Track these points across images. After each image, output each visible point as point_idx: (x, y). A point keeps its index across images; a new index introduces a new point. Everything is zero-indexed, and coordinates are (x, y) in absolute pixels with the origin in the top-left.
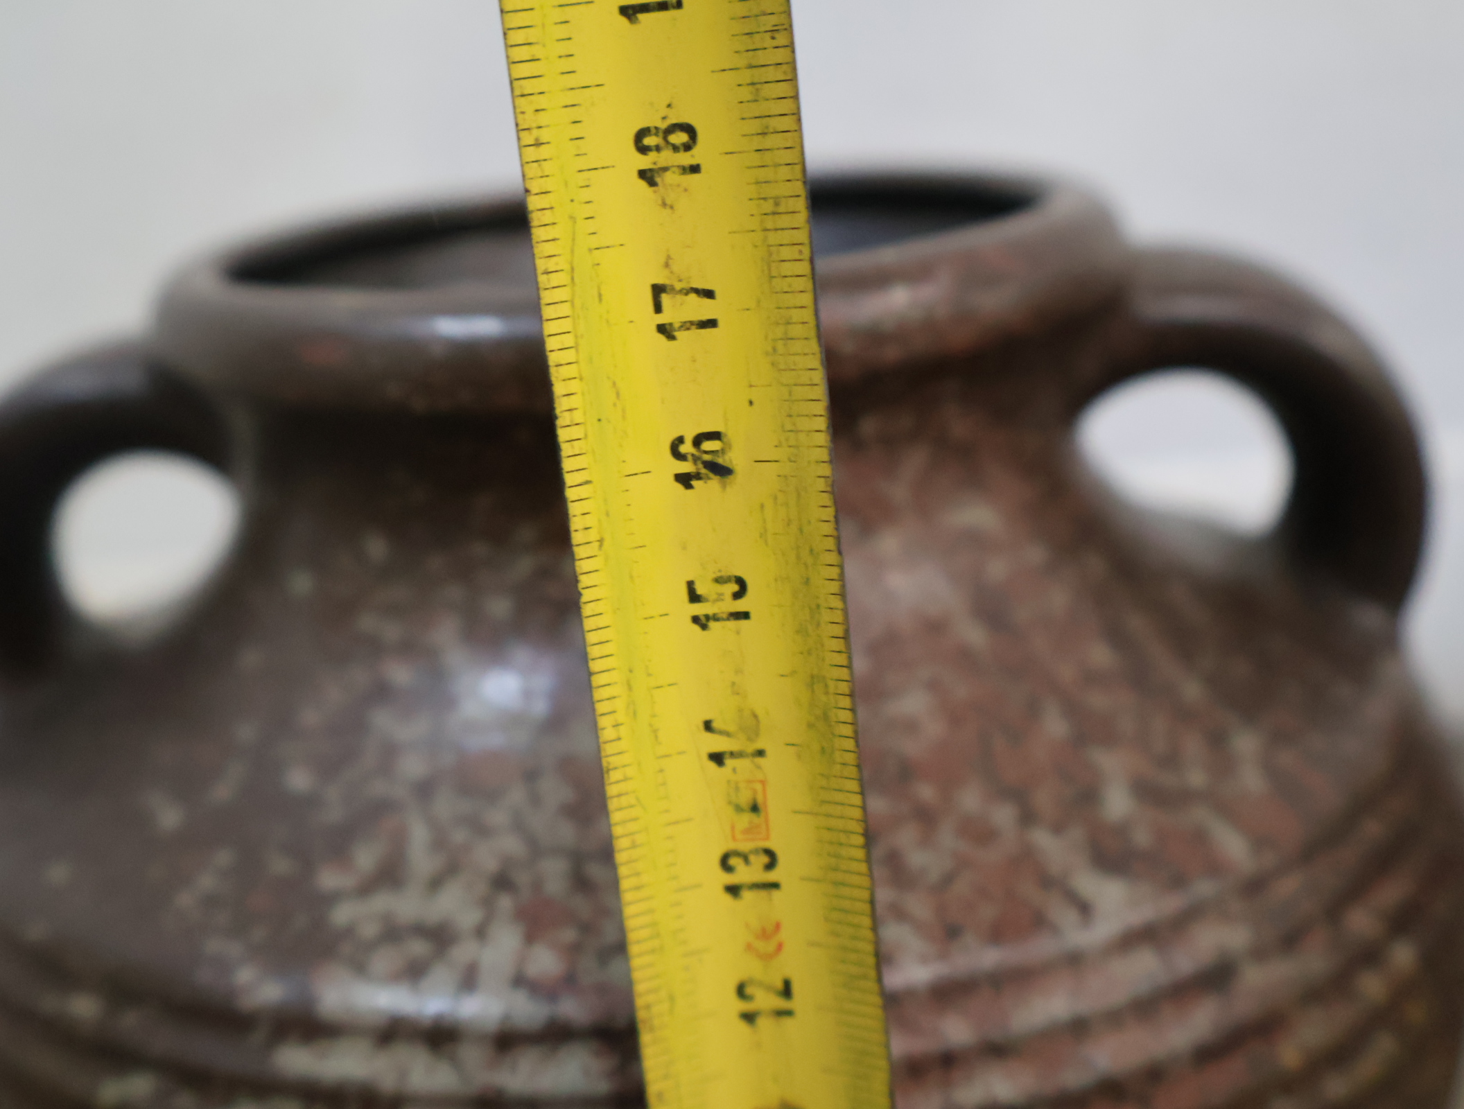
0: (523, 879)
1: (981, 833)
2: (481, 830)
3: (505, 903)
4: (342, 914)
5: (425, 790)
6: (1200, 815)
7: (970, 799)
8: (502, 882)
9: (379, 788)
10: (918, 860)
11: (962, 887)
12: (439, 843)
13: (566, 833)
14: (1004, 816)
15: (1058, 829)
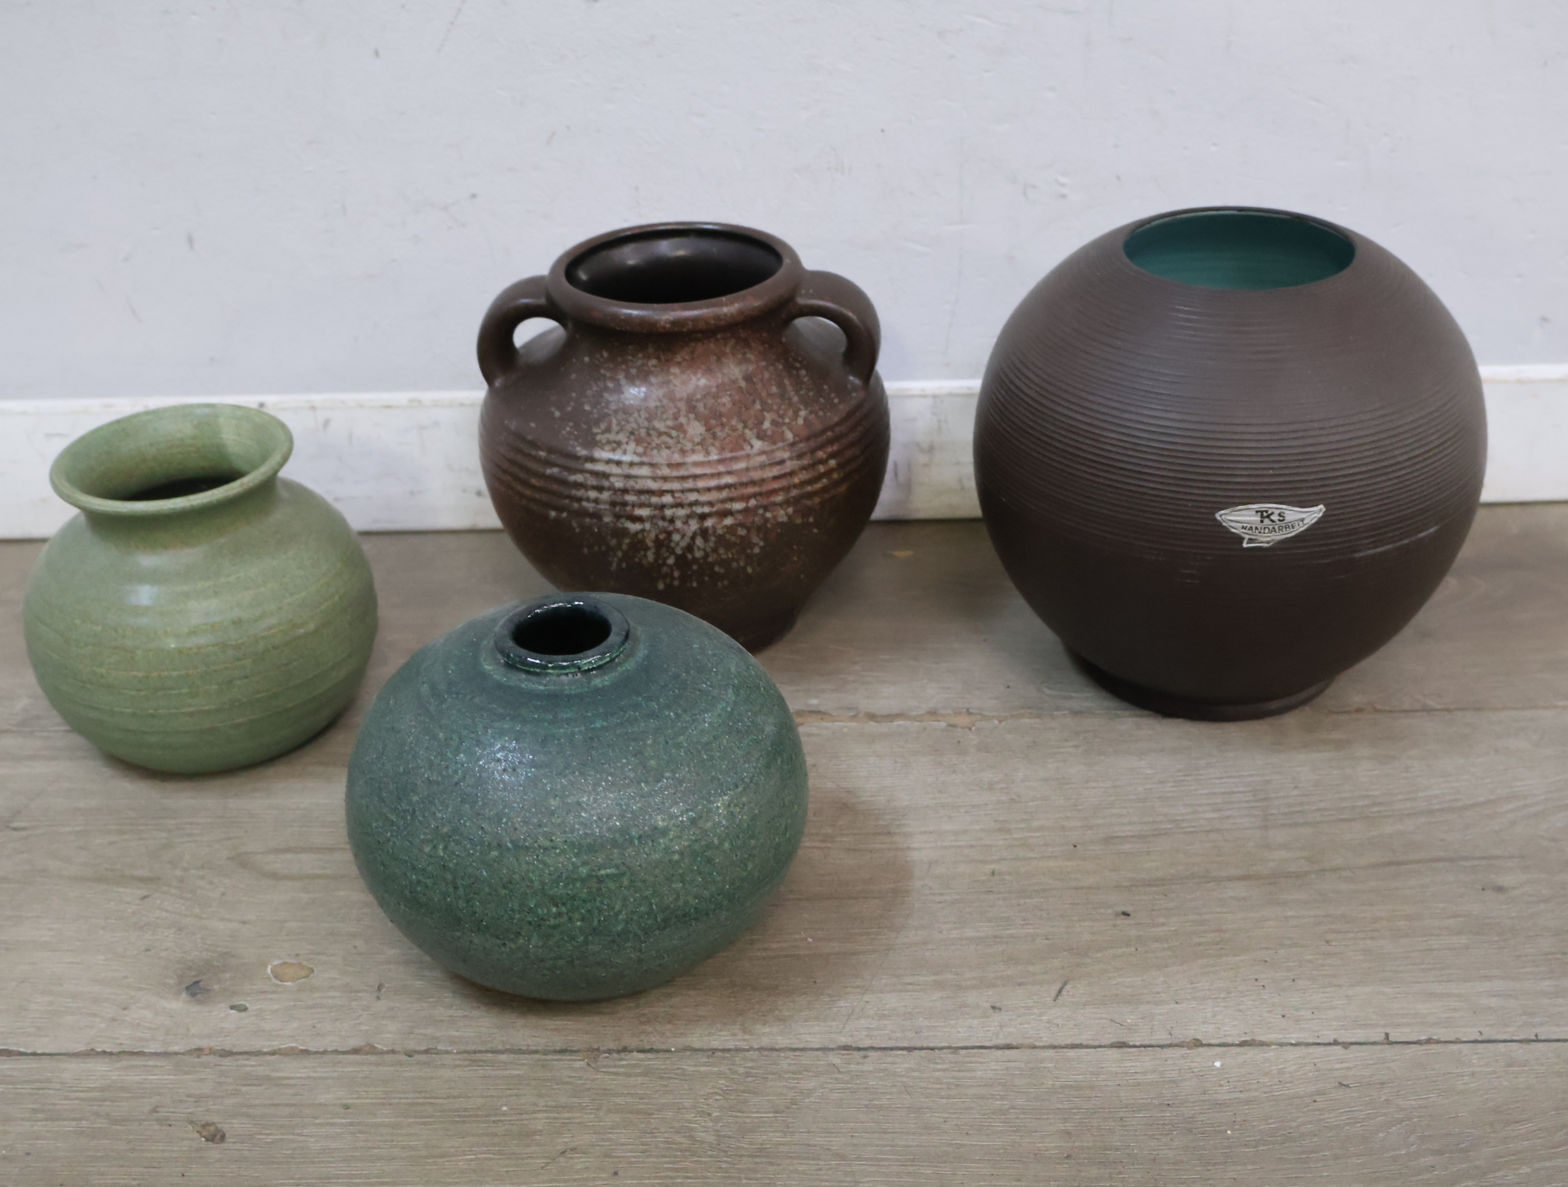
0: (636, 432)
1: (734, 429)
2: (628, 422)
3: (632, 437)
4: (598, 438)
5: (616, 412)
6: (785, 428)
7: (734, 422)
8: (632, 433)
9: (606, 411)
10: (719, 434)
11: (727, 441)
12: (619, 424)
13: (646, 424)
14: (740, 426)
15: (751, 430)
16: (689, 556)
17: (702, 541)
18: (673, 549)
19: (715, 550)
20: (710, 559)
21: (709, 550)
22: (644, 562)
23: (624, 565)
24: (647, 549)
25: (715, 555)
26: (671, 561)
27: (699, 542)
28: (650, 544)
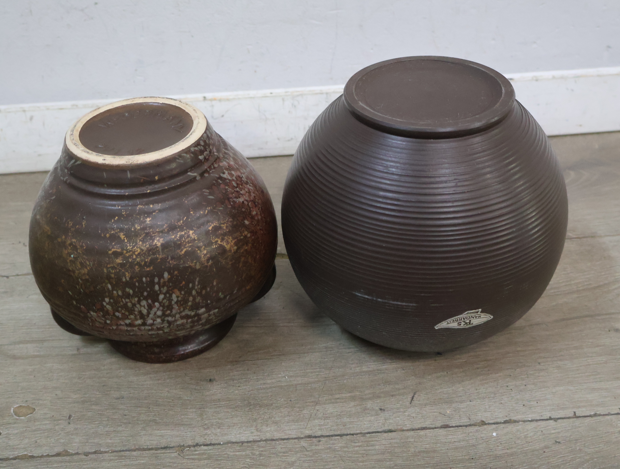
16: (150, 301)
17: (142, 312)
18: (160, 306)
19: (134, 305)
20: (136, 299)
21: (138, 306)
22: (178, 293)
23: (191, 285)
24: (176, 303)
25: (133, 302)
26: (161, 297)
27: (145, 311)
28: (176, 307)
